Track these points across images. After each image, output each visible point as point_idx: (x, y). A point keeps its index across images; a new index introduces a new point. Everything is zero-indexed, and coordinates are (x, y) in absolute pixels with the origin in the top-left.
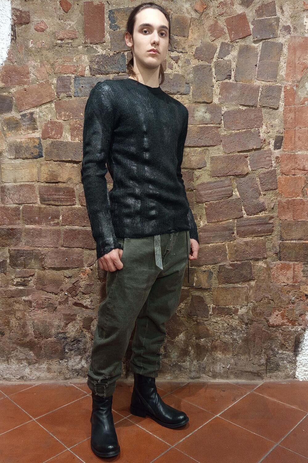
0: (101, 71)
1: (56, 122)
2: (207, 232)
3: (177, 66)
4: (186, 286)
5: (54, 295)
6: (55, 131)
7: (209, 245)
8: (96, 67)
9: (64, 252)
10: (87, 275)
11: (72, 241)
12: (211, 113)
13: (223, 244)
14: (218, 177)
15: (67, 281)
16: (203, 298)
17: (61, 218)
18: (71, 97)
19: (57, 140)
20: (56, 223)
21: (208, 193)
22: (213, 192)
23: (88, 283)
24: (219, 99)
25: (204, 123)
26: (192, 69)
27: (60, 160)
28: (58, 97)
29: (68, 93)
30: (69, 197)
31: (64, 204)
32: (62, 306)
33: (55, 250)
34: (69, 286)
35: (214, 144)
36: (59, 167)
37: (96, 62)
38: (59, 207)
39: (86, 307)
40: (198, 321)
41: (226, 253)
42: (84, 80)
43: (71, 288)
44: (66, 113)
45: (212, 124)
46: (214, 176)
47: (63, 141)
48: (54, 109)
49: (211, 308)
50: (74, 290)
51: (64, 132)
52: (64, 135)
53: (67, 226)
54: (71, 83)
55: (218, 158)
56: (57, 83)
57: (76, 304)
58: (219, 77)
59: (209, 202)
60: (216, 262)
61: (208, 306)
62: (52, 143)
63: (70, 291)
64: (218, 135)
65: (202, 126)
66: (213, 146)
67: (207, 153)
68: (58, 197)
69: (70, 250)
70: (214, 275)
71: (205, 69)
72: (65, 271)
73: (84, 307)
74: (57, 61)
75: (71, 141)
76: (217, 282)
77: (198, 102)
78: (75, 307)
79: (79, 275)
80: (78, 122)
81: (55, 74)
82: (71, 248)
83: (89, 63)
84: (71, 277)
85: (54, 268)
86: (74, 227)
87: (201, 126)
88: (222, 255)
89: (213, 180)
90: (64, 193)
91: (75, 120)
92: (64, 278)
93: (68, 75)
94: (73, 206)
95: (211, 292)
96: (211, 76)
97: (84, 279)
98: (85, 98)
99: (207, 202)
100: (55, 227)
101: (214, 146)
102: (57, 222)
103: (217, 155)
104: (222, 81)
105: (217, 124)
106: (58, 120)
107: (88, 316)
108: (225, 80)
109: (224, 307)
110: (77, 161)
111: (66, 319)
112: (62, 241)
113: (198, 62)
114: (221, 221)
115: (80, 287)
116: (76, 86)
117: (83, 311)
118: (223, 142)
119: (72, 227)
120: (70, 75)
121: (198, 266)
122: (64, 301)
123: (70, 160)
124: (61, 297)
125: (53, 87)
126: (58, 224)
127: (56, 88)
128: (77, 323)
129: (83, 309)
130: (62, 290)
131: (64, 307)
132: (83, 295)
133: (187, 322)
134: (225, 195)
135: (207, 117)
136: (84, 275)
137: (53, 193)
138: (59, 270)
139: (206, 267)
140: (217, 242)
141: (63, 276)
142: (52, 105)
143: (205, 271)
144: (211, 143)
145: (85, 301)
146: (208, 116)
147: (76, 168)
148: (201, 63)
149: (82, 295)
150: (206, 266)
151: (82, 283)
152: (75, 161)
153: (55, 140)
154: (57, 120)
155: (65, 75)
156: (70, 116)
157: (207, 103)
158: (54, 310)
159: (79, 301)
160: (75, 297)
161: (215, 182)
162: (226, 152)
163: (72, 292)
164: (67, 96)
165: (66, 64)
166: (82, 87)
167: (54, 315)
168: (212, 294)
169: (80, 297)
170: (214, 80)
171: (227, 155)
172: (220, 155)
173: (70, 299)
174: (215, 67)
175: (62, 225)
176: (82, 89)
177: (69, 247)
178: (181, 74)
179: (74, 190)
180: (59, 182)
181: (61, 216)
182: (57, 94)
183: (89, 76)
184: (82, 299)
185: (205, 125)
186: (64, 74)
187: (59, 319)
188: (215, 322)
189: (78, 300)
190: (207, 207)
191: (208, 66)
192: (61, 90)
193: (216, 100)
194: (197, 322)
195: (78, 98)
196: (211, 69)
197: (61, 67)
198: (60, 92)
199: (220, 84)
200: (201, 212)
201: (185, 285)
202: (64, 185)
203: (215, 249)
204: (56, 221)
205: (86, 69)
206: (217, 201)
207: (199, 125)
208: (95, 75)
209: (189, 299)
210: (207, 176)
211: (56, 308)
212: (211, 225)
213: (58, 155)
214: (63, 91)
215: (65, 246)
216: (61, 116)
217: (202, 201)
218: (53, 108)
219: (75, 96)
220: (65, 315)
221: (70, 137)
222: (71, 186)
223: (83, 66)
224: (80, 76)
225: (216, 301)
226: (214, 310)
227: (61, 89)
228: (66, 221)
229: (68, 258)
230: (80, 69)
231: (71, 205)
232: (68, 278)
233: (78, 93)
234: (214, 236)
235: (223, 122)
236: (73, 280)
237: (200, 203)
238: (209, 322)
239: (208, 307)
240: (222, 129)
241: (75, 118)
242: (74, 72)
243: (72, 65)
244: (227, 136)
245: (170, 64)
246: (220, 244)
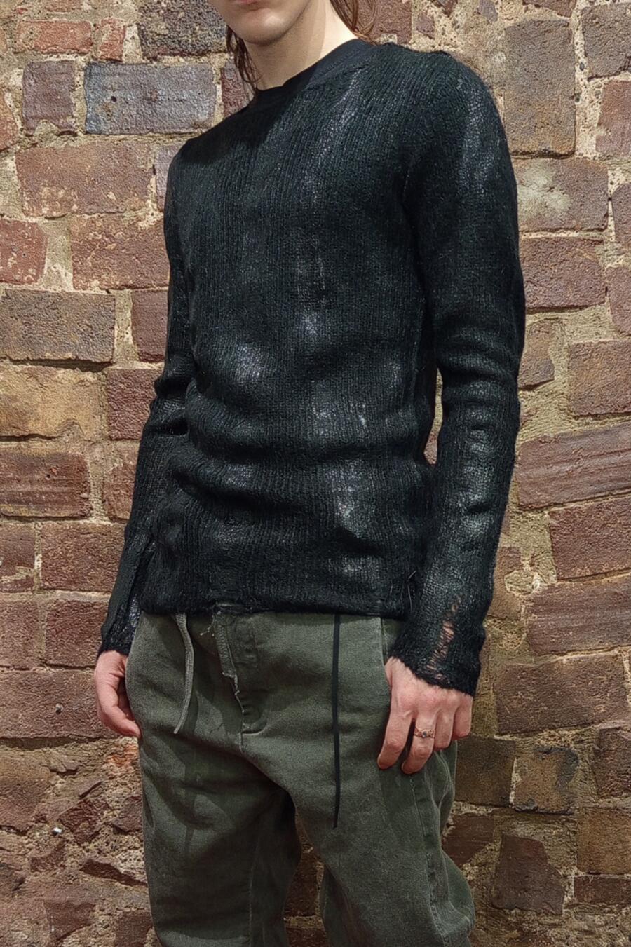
0: (180, 42)
1: (22, 224)
2: (557, 611)
3: (450, 25)
4: (482, 804)
5: (13, 837)
6: (19, 256)
7: (565, 659)
8: (162, 28)
9: (47, 683)
10: (132, 764)
11: (77, 644)
12: (569, 190)
13: (611, 653)
14: (596, 416)
15: (59, 786)
16: (541, 845)
17: (38, 564)
18: (75, 135)
19: (25, 286)
20: (20, 581)
21: (559, 473)
22: (579, 470)
23: (134, 794)
24: (597, 140)
25: (545, 226)
26: (504, 34)
27: (36, 358)
28: (27, 135)
29: (62, 120)
30: (65, 489)
31: (48, 515)
32: (43, 876)
33: (18, 675)
34: (68, 802)
35: (582, 302)
36: (32, 383)
37: (162, 12)
38: (32, 525)
39: (129, 880)
40: (526, 926)
41: (622, 687)
42: (119, 74)
43: (76, 809)
44: (57, 192)
45: (573, 229)
46: (582, 416)
47: (45, 292)
48: (15, 179)
49: (573, 883)
50: (87, 819)
51: (48, 261)
52: (49, 268)
53: (58, 591)
54: (73, 87)
55: (593, 351)
56: (24, 86)
57: (92, 868)
58: (598, 65)
59: (563, 505)
60: (590, 720)
61: (561, 873)
62: (7, 297)
63: (69, 821)
64: (594, 267)
65: (540, 236)
66: (577, 307)
67: (557, 331)
68: (29, 488)
69: (72, 678)
70: (583, 765)
71: (549, 36)
72: (51, 750)
73: (120, 877)
74: (21, 6)
75: (72, 290)
76: (592, 788)
77: (524, 153)
78: (89, 879)
79: (104, 767)
80: (99, 224)
81: (15, 53)
82: (75, 668)
83: (137, 15)
84: (76, 771)
85: (14, 739)
86: (84, 593)
87: (534, 236)
88: (608, 695)
89: (576, 427)
90: (49, 476)
91: (87, 217)
92: (51, 777)
93: (63, 57)
94: (81, 522)
95: (570, 826)
96: (570, 62)
97: (119, 779)
98: (123, 139)
99: (555, 504)
100: (17, 597)
101: (581, 308)
102: (24, 577)
103: (592, 341)
104: (609, 76)
105: (592, 230)
106: (27, 215)
107: (133, 909)
108: (618, 73)
109: (618, 877)
110: (96, 363)
111: (58, 922)
112: (44, 647)
113: (523, 11)
114: (605, 573)
115: (107, 807)
116: (92, 96)
117: (117, 894)
118: (612, 293)
119: (78, 595)
120: (71, 58)
121: (524, 732)
122: (50, 855)
123: (70, 359)
124: (39, 844)
125: (9, 101)
126: (27, 584)
127: (22, 103)
128: (97, 935)
129: (117, 884)
130: (42, 819)
131: (50, 879)
132: (119, 837)
133: (485, 929)
134: (619, 480)
135: (554, 206)
136: (120, 764)
137: (11, 475)
138: (31, 748)
139: (553, 736)
140: (591, 646)
141: (45, 770)
142: (6, 164)
143: (548, 752)
144: (572, 298)
145: (123, 856)
146: (559, 201)
147: (92, 387)
148: (535, 13)
149: (114, 837)
150: (552, 732)
151: (115, 794)
152: (89, 361)
153: (18, 288)
154: (24, 217)
155: (51, 59)
156: (70, 203)
157: (557, 156)
158: (15, 890)
159: (101, 857)
160: (90, 843)
161: (585, 435)
162: (624, 328)
163: (79, 824)
164: (60, 131)
165: (54, 19)
166: (114, 99)
167: (15, 904)
168: (575, 833)
169: (108, 843)
170: (580, 76)
171: (626, 339)
172: (602, 340)
173: (72, 848)
174: (584, 27)
175: (43, 589)
176: (113, 106)
177: (66, 667)
178: (461, 52)
179: (85, 463)
180: (32, 436)
181: (40, 555)
182: (23, 123)
183: (139, 59)
184: (114, 849)
185: (548, 235)
186: (48, 53)
187: (31, 922)
188: (586, 932)
189: (100, 852)
190: (554, 522)
191: (558, 24)
192: (40, 109)
193: (587, 146)
194: (520, 929)
195: (97, 139)
196: (570, 36)
197: (37, 29)
198: (36, 117)
199: (601, 90)
200: (535, 542)
201: (480, 802)
202: (50, 446)
203: (585, 672)
204: (21, 574)
205: (128, 36)
206: (591, 503)
207: (528, 234)
208: (159, 56)
209: (493, 850)
210: (554, 413)
211: (22, 881)
212: (571, 588)
213: (27, 341)
214: (45, 113)
215: (52, 662)
216: (37, 204)
217: (538, 503)
218: (9, 174)
219: (87, 133)
220: (53, 906)
221: (70, 275)
222: (75, 449)
223: (117, 27)
224: (107, 59)
225: (589, 859)
226: (580, 888)
227: (38, 106)
228: (56, 576)
229: (63, 705)
230: (104, 38)
231: (75, 518)
232: (63, 775)
233: (97, 121)
234: (582, 627)
235: (611, 221)
236: (82, 783)
237: (531, 510)
238: (564, 931)
239: (559, 877)
240: (609, 247)
241: (87, 211)
242: (83, 46)
243: (76, 21)
244: (625, 271)
245: (423, 16)
246: (602, 654)
